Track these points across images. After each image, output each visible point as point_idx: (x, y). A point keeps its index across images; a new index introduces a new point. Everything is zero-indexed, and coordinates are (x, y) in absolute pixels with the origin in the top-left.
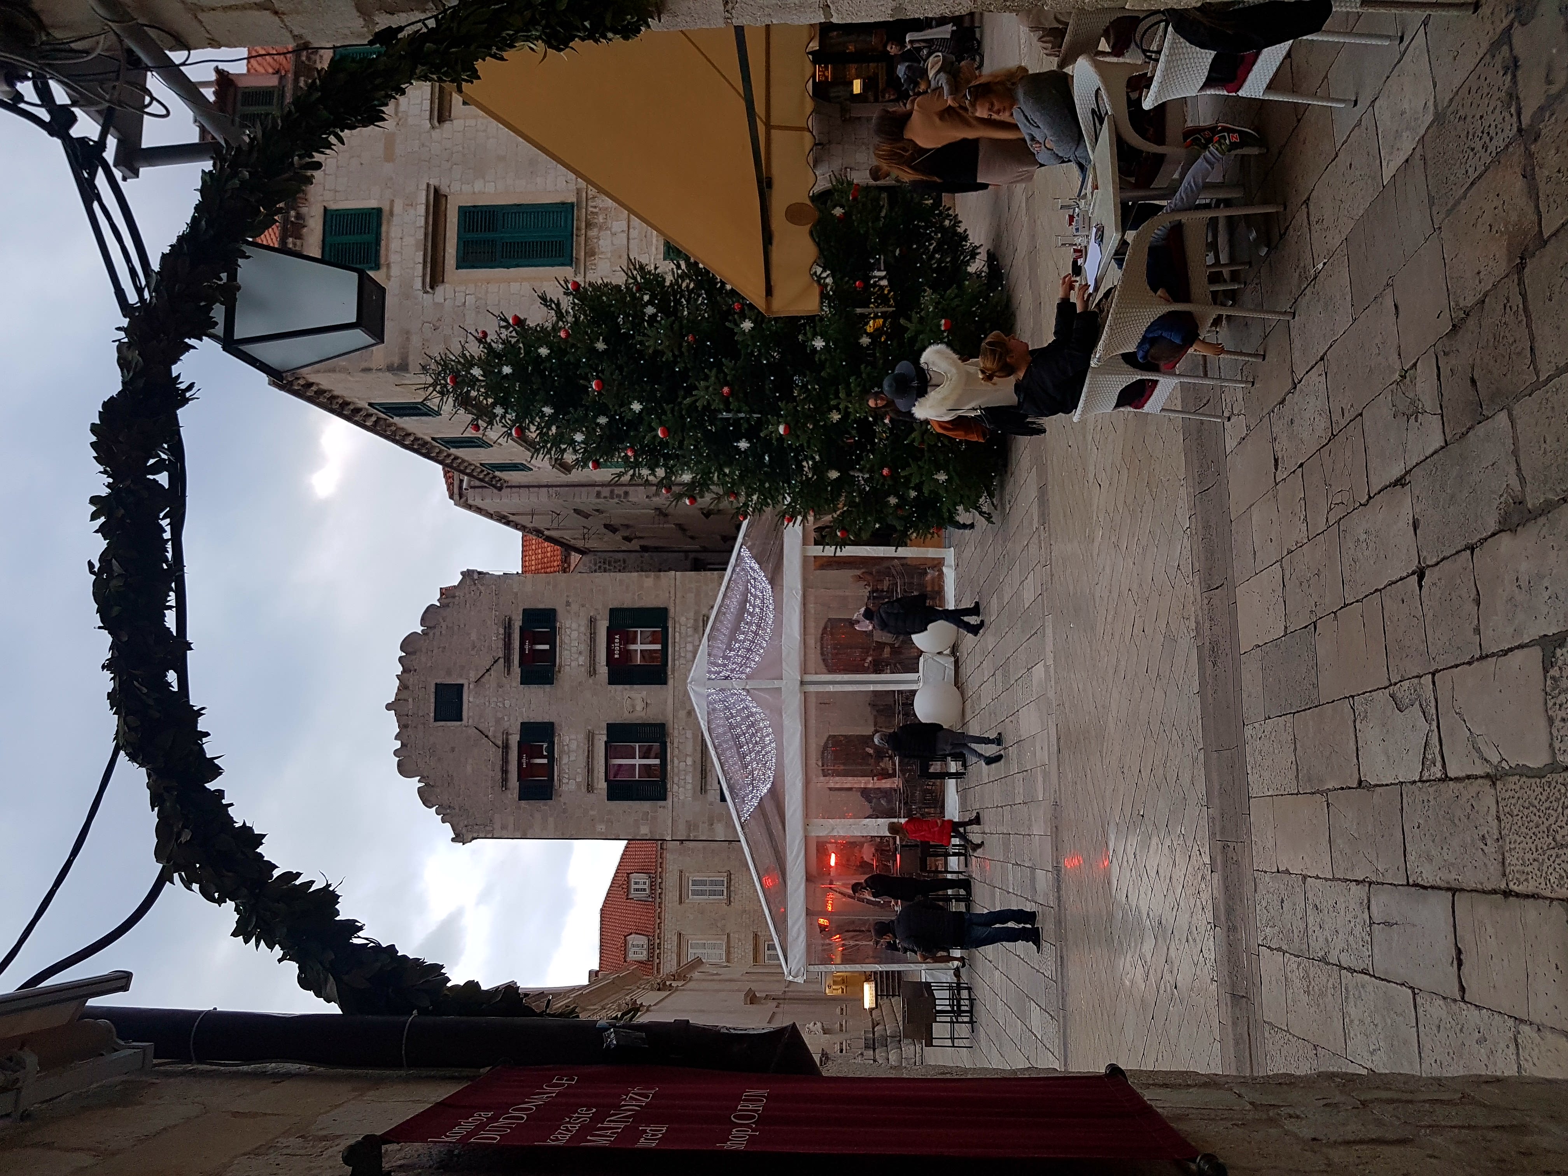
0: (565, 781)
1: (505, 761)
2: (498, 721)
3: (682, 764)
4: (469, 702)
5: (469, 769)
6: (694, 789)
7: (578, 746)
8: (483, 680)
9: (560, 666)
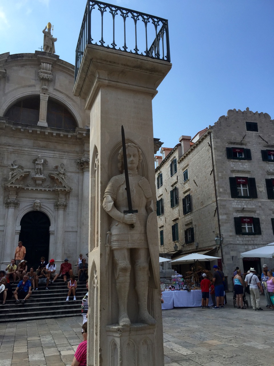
0: (233, 163)
1: (237, 144)
2: (249, 142)
3: (243, 204)
4: (253, 133)
5: (232, 132)
6: (236, 208)
7: (245, 168)
8: (260, 138)
9: (269, 163)
